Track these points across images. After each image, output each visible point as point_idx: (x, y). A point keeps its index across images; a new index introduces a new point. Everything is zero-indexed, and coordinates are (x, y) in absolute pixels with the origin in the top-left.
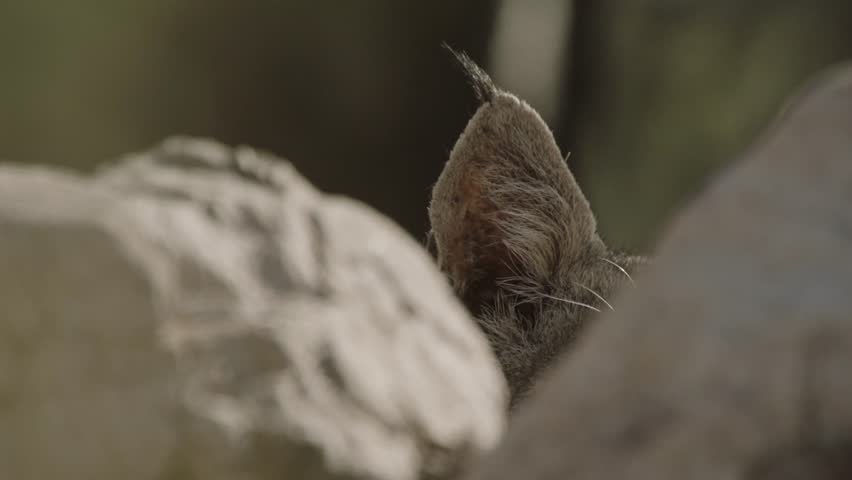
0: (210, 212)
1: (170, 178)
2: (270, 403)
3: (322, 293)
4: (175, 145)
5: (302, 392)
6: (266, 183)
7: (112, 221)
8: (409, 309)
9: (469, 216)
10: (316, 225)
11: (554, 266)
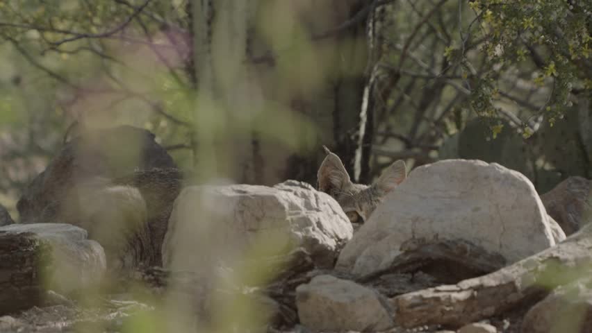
0: (296, 194)
1: (288, 187)
2: (308, 231)
3: (318, 210)
4: (289, 181)
5: (314, 230)
6: (307, 188)
7: (276, 195)
8: (335, 213)
9: (325, 177)
10: (316, 195)
11: (342, 186)
